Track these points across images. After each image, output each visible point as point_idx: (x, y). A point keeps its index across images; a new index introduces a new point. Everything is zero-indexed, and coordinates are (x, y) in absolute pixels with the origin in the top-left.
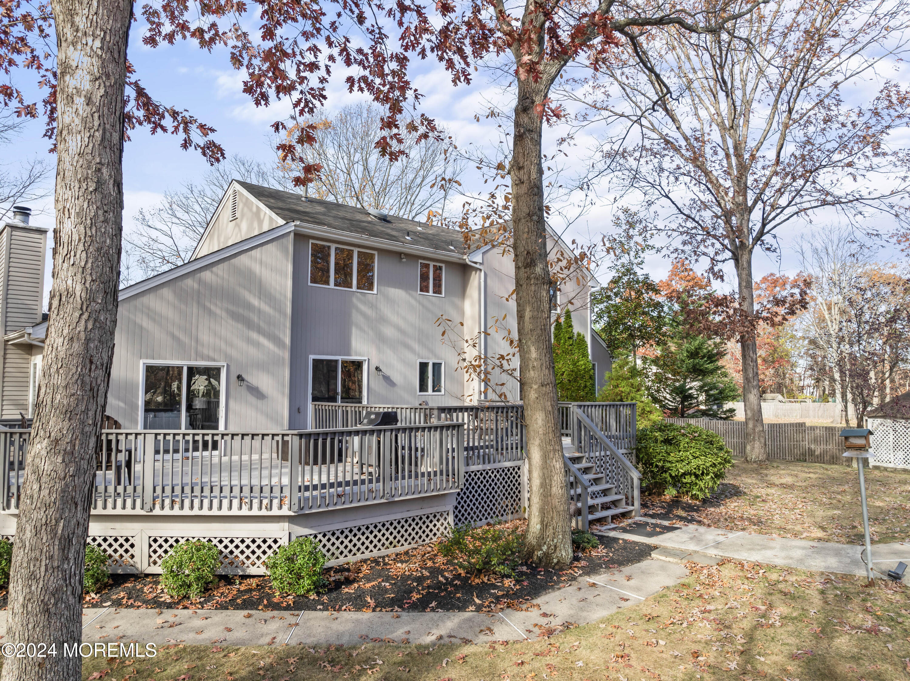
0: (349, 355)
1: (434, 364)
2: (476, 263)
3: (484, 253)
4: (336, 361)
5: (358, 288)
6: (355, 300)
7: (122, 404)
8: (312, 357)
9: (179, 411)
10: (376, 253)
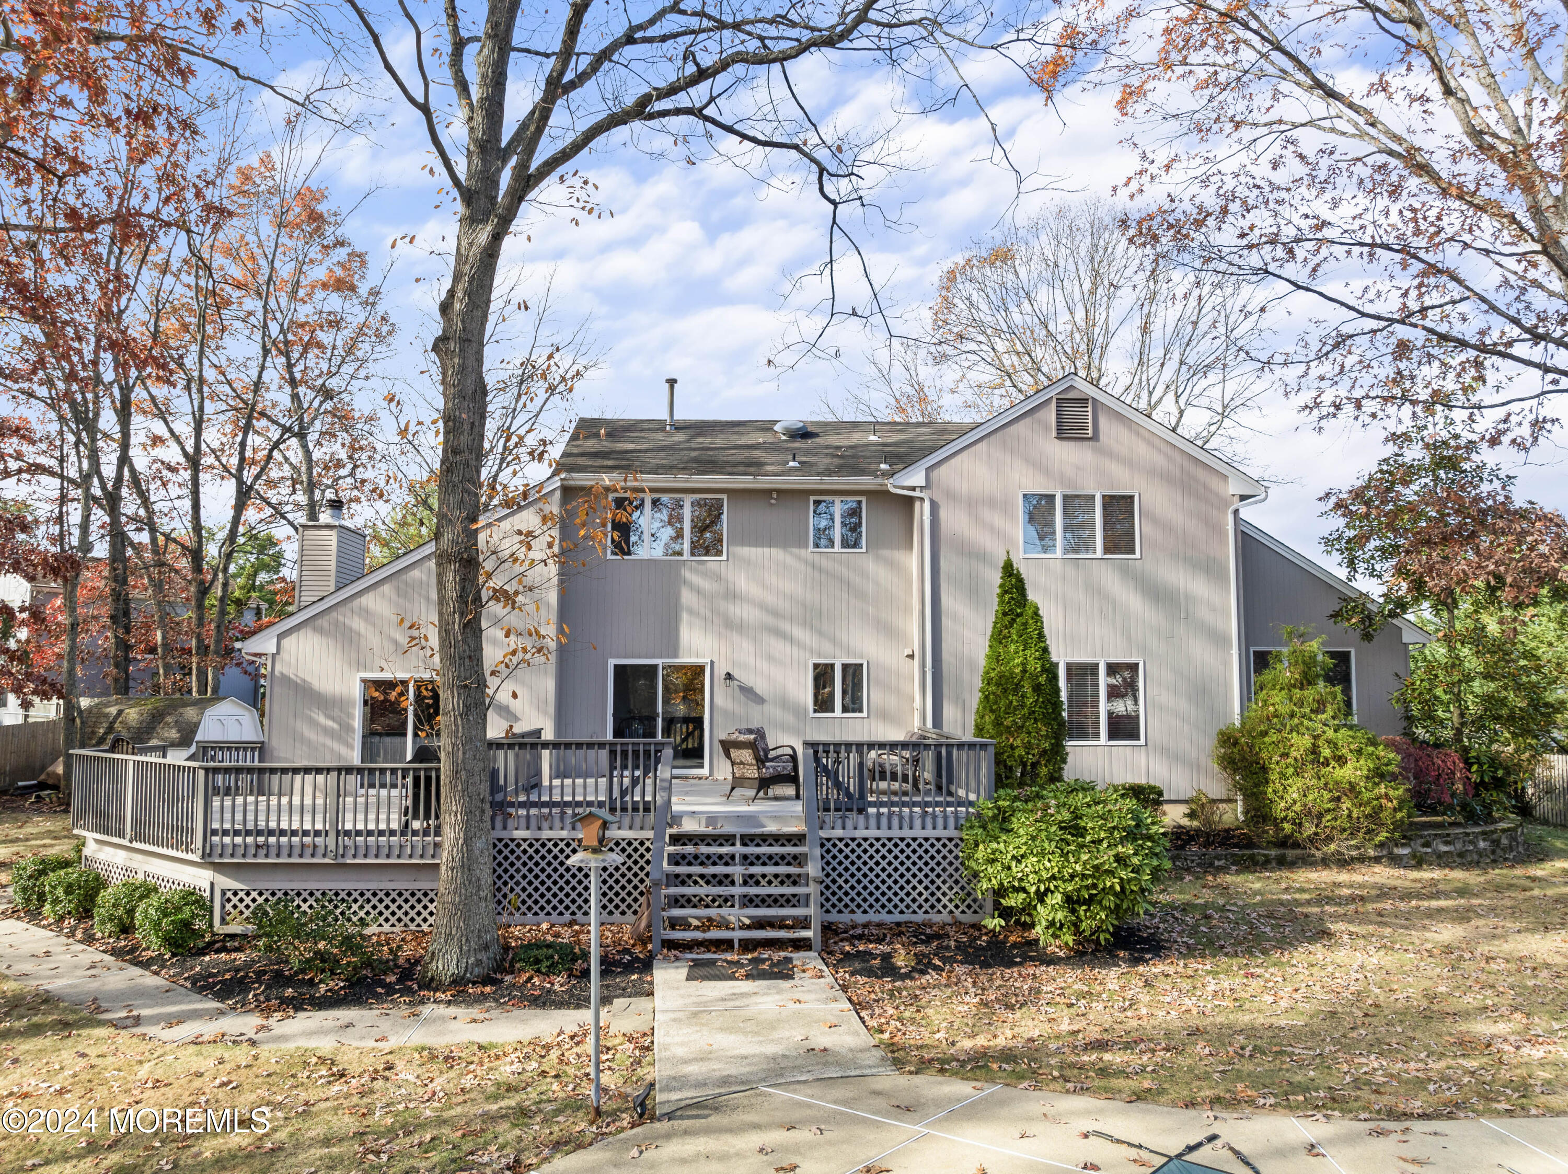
0: (676, 656)
1: (845, 667)
2: (913, 489)
3: (929, 470)
4: (654, 667)
5: (693, 554)
6: (686, 573)
7: (335, 726)
8: (612, 662)
9: (405, 735)
10: (725, 497)
